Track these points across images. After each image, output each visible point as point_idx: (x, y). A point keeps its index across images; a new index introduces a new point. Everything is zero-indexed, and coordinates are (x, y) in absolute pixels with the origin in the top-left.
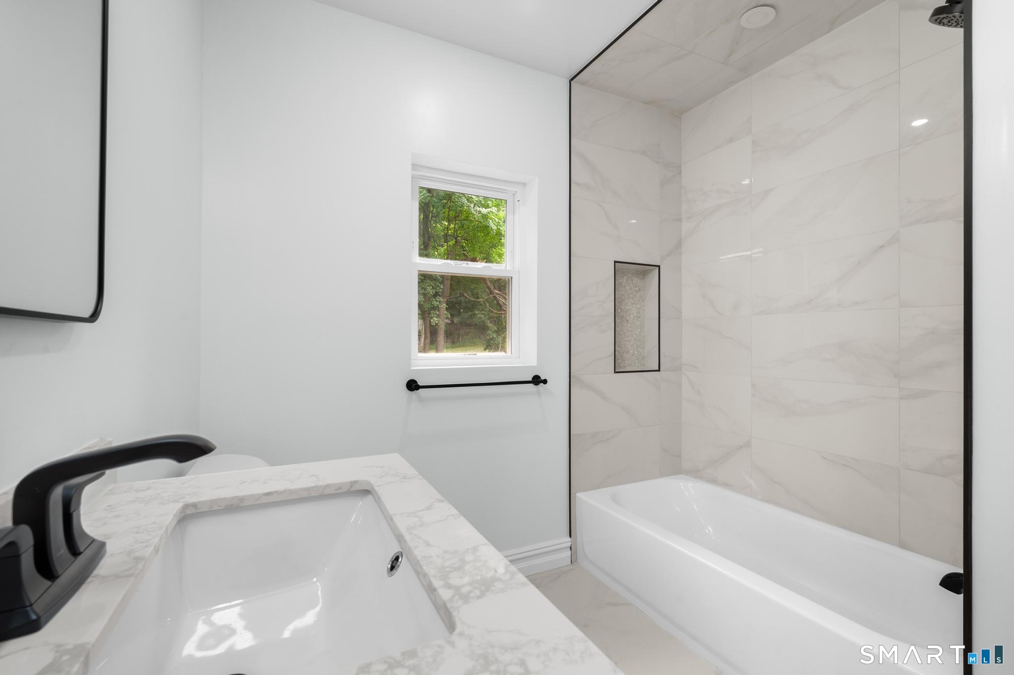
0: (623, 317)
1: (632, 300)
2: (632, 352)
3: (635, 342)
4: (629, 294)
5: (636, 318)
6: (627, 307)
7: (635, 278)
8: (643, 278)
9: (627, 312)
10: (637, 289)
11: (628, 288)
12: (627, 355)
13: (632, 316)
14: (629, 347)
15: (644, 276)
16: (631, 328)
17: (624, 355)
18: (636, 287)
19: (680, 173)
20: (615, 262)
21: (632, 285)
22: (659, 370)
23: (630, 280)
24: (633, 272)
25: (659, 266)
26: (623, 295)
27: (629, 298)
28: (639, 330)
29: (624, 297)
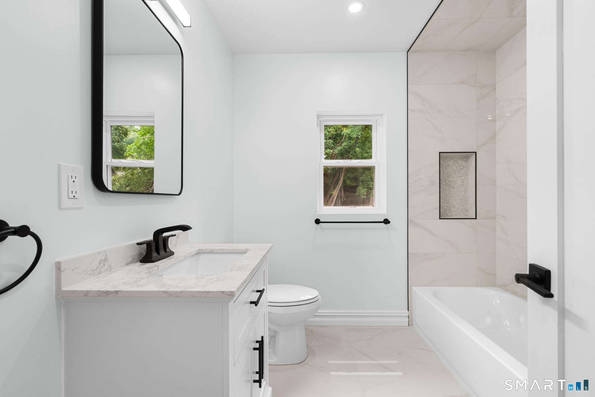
0: (450, 185)
1: (457, 175)
2: (457, 206)
3: (460, 200)
4: (455, 171)
5: (460, 186)
6: (454, 179)
7: (460, 161)
8: (467, 160)
9: (453, 182)
10: (462, 167)
11: (454, 167)
12: (453, 208)
13: (457, 184)
14: (456, 203)
15: (468, 159)
16: (456, 192)
17: (451, 209)
18: (461, 166)
19: (495, 89)
20: (440, 153)
21: (457, 165)
22: (476, 218)
23: (456, 162)
24: (458, 157)
25: (476, 153)
26: (450, 172)
27: (455, 173)
28: (463, 193)
29: (451, 173)
